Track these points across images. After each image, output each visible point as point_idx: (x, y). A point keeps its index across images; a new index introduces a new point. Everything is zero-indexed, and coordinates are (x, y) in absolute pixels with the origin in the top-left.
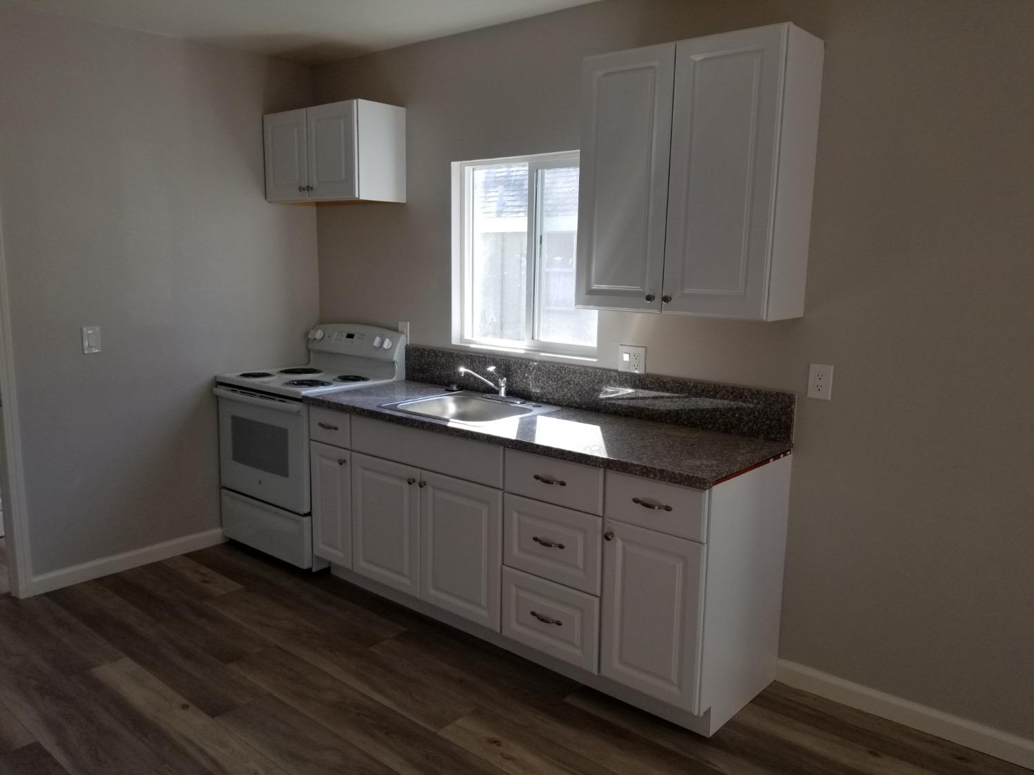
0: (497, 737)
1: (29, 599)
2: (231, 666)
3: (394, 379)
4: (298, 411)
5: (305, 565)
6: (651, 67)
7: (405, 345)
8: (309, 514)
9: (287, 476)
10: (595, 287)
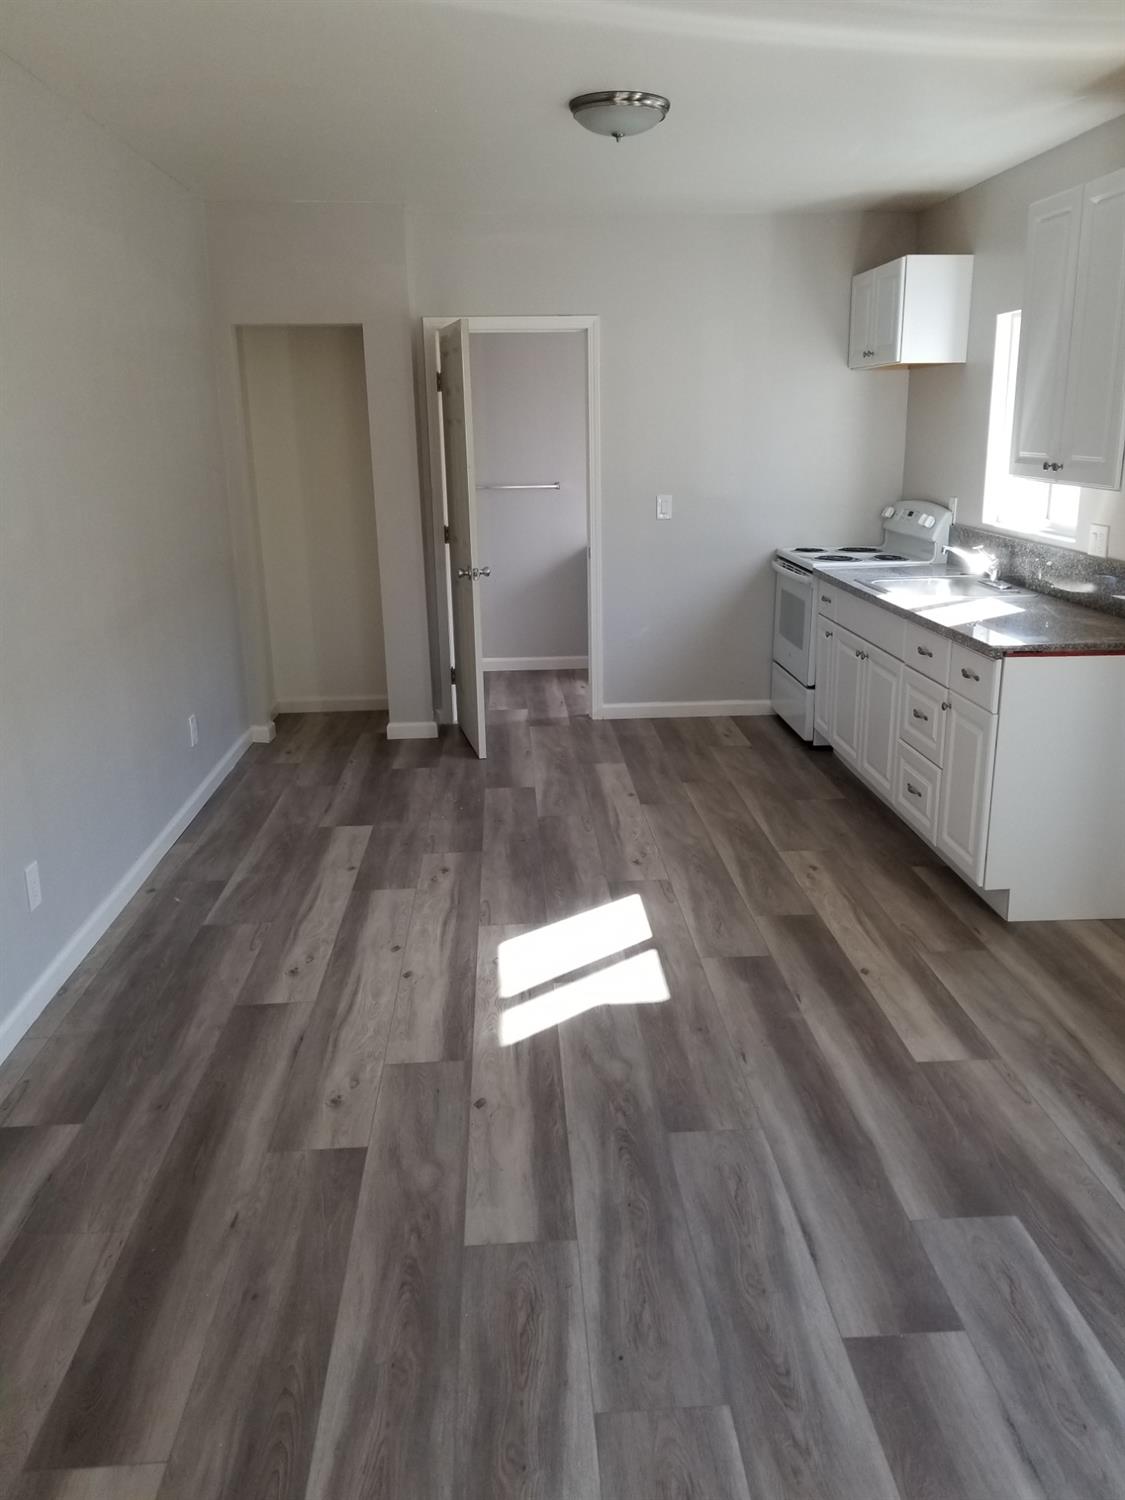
0: (817, 865)
1: (597, 720)
2: (685, 784)
3: (931, 561)
4: (810, 584)
5: (806, 737)
6: (1068, 212)
7: (950, 523)
8: (813, 687)
9: (801, 648)
10: (1023, 454)
